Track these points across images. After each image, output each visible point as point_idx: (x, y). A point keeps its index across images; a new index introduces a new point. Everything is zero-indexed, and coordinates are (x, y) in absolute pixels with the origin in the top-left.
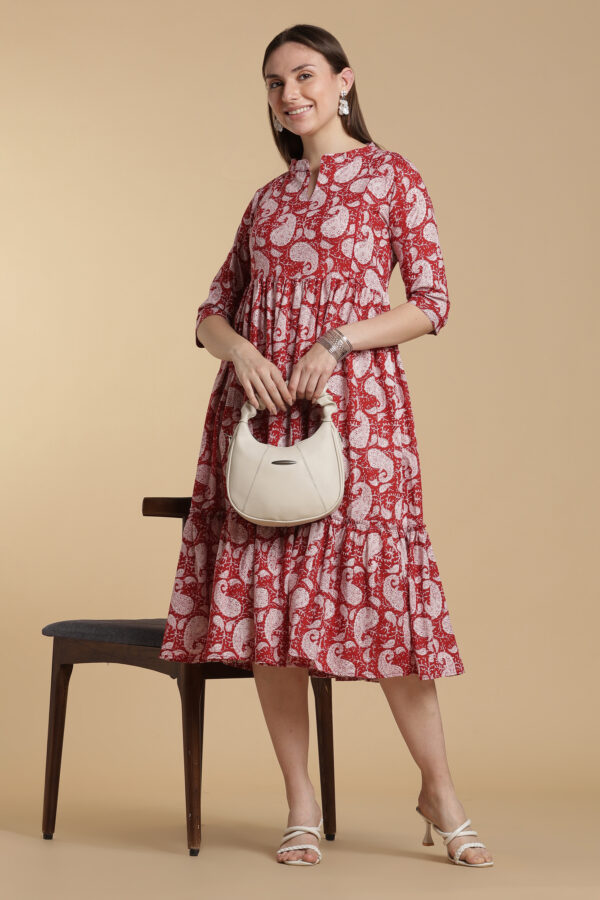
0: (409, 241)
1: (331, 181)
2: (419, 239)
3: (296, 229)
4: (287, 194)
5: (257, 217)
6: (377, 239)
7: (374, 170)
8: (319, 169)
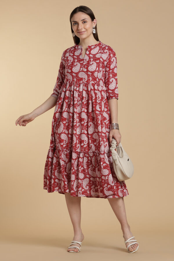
0: (110, 72)
1: (90, 53)
2: (113, 72)
3: (80, 68)
4: (76, 56)
5: (67, 62)
6: (103, 71)
7: (103, 51)
8: (87, 50)
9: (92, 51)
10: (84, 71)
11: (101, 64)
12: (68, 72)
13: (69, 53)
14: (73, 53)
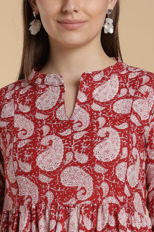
1: (91, 100)
3: (65, 153)
4: (41, 111)
5: (12, 137)
6: (142, 161)
7: (134, 91)
8: (78, 86)
9: (95, 92)
10: (78, 164)
11: (134, 136)
12: (19, 173)
13: (15, 102)
14: (29, 105)
